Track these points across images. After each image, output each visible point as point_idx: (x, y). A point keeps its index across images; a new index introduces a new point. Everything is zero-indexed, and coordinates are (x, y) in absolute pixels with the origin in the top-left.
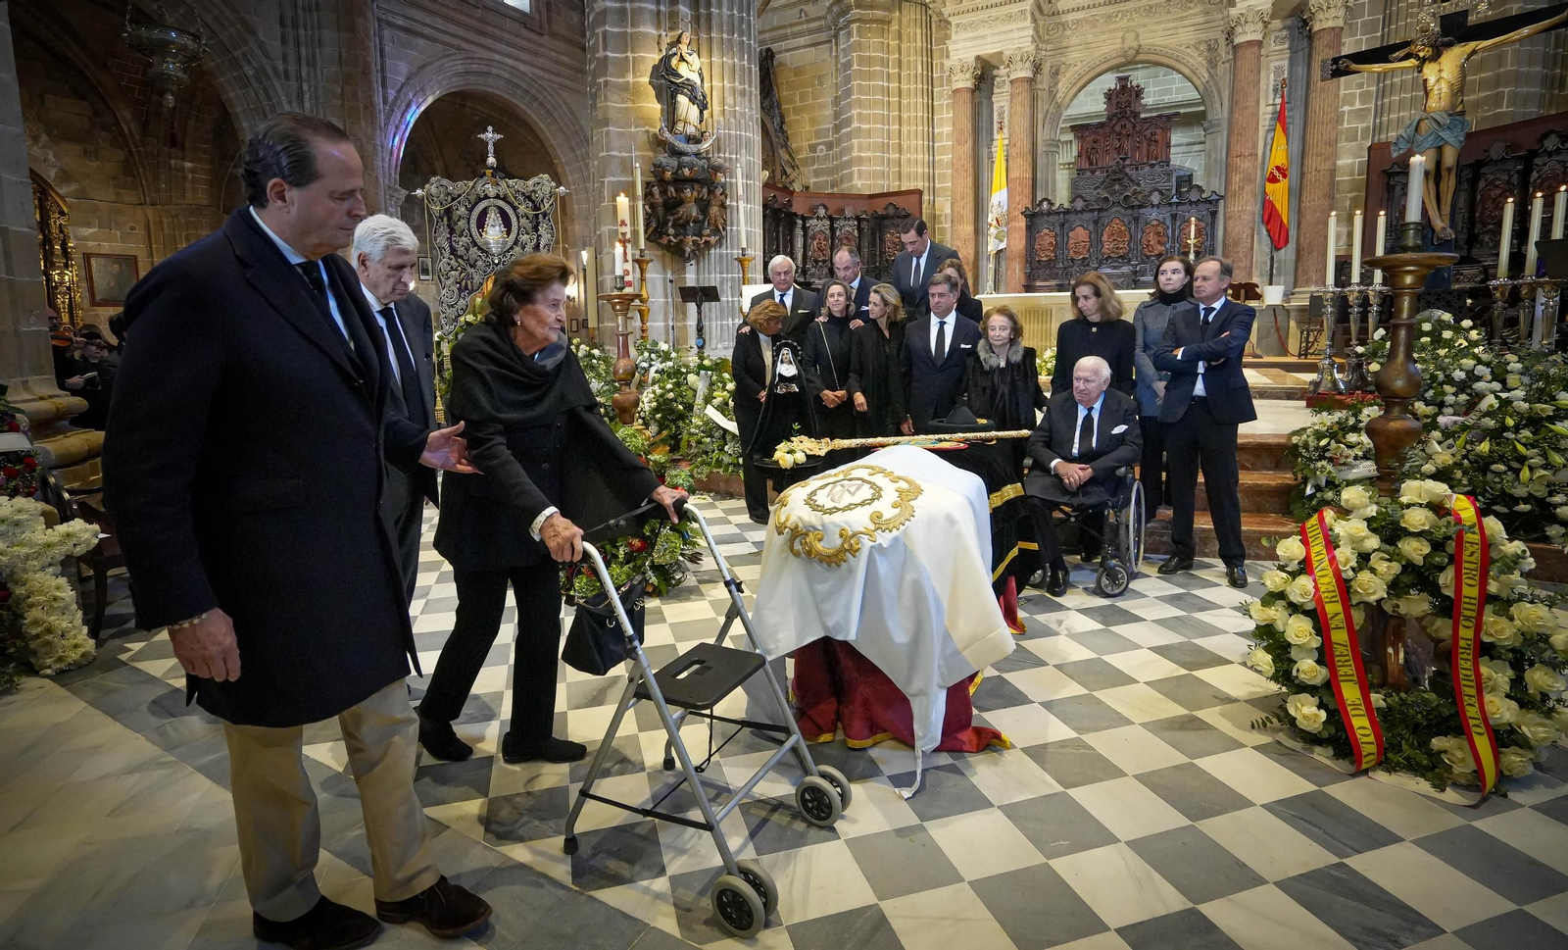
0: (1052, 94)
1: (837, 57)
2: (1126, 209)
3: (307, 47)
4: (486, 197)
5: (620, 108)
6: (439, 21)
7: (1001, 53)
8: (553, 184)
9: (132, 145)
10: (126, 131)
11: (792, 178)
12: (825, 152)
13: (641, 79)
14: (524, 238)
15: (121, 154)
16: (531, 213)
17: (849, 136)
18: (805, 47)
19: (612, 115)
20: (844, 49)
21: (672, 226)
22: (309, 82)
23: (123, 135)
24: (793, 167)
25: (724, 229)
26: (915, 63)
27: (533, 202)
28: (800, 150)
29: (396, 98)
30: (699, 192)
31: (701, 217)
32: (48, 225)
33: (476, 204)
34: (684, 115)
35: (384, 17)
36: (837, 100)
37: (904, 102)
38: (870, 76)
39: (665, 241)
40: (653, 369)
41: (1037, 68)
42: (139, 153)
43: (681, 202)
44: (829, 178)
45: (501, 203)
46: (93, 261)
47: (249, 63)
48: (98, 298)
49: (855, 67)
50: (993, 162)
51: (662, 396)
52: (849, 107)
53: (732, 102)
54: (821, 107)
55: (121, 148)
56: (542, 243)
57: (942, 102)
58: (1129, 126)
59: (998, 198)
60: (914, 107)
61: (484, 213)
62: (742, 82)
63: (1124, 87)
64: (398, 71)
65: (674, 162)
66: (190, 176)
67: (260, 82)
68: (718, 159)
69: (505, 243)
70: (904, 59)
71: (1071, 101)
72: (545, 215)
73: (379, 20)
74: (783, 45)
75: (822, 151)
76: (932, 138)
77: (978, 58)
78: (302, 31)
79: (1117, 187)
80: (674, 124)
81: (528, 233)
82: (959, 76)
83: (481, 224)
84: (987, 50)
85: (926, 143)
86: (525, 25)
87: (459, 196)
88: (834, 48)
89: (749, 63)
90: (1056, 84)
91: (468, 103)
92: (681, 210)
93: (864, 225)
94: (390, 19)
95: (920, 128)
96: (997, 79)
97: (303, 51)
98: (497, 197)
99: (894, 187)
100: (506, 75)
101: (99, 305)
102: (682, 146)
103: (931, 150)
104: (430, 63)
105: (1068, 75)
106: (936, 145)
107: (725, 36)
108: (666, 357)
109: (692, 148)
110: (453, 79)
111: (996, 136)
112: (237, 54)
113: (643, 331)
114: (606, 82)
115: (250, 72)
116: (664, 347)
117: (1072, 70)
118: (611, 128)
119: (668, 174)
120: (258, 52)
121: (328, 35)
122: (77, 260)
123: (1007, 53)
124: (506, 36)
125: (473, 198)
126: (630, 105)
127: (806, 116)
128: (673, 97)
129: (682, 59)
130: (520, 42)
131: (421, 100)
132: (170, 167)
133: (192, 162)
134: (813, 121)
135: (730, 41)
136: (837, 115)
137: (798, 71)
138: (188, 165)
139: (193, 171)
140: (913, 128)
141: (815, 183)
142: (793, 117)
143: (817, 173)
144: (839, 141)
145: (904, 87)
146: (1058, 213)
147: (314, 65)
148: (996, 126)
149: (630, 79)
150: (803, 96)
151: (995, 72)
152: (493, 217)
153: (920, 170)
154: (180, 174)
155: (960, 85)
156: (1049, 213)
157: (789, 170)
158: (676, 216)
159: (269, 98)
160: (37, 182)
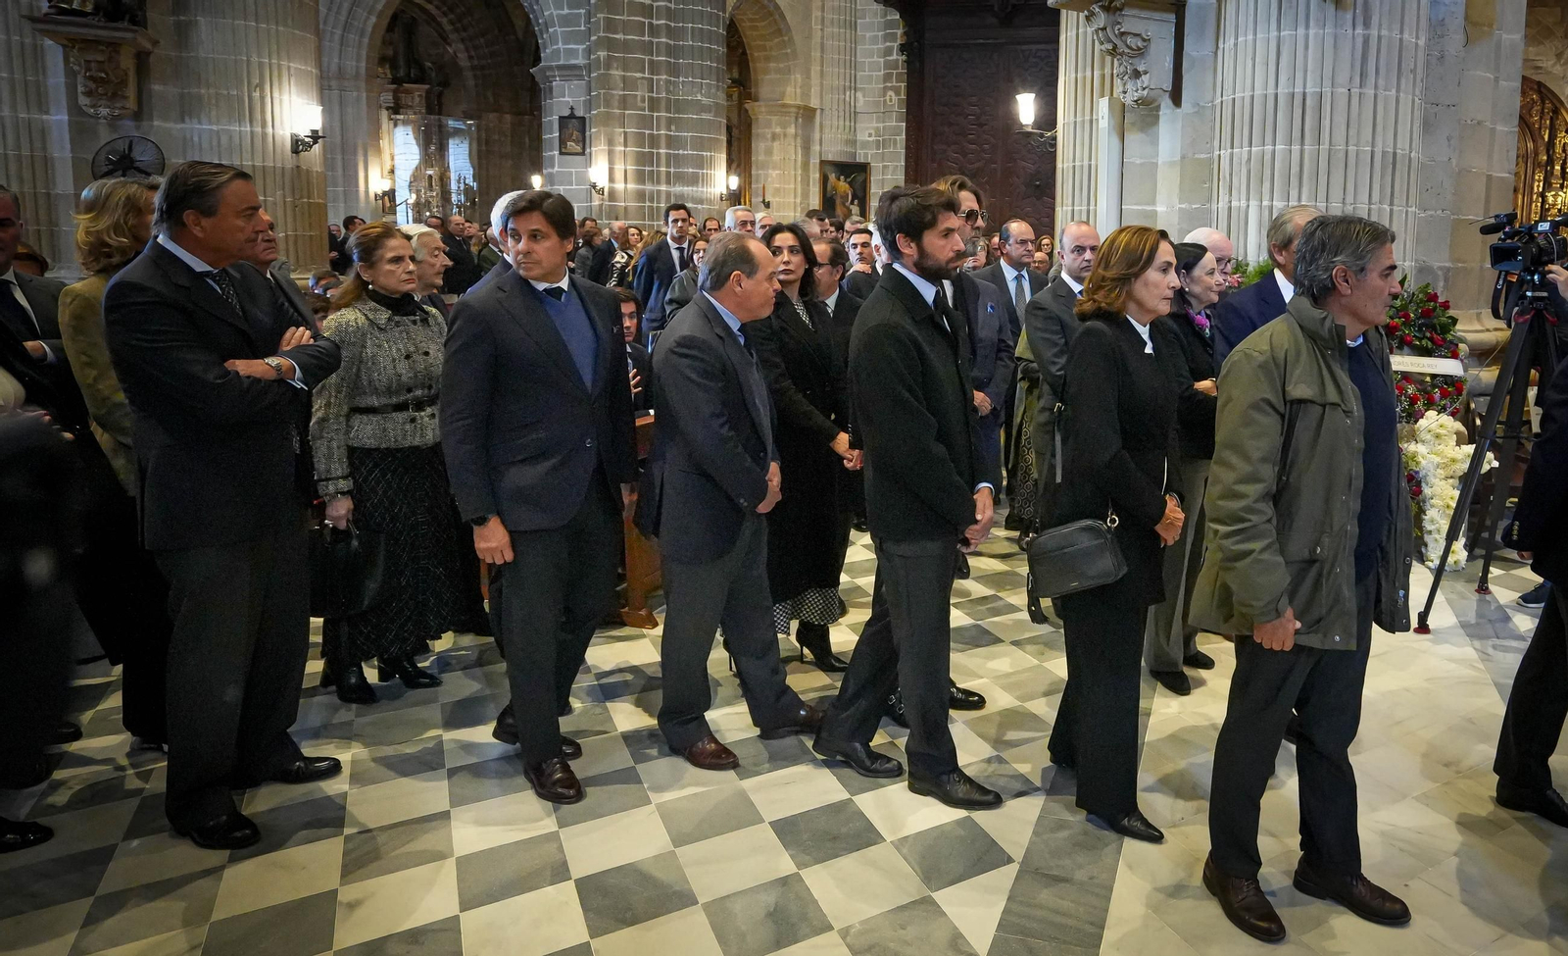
32: (1554, 144)
160: (1551, 102)
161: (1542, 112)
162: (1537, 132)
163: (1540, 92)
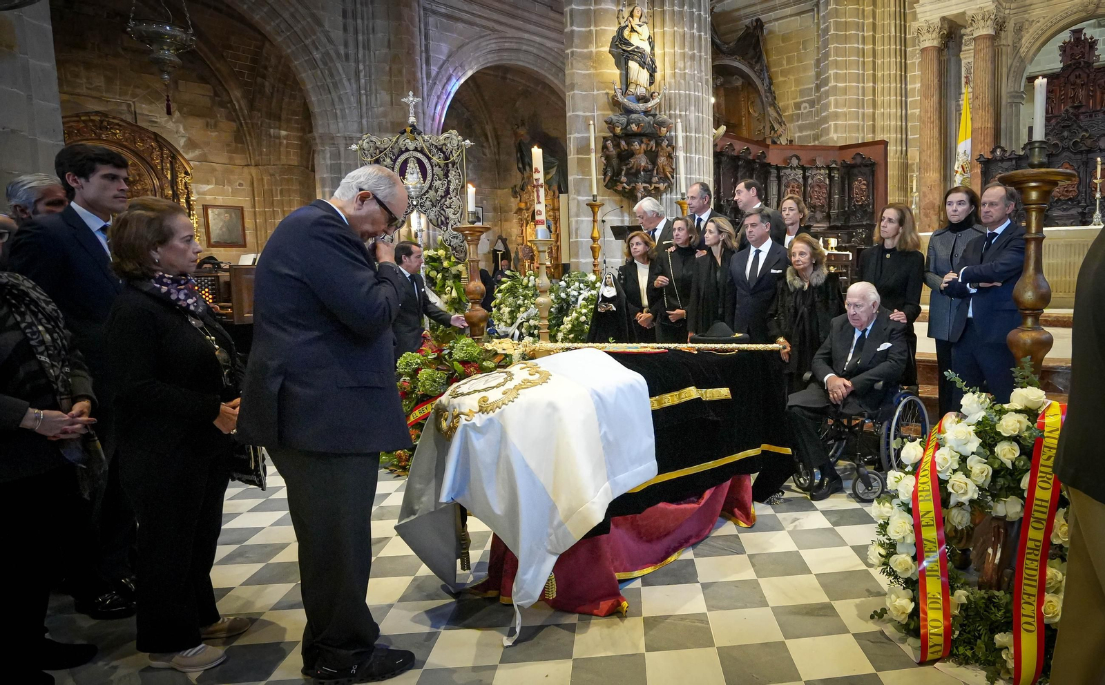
0: (1016, 48)
1: (818, 24)
2: (1075, 154)
3: (363, 34)
4: (407, 150)
5: (584, 74)
6: (476, 7)
7: (964, 13)
8: (460, 138)
9: (241, 119)
10: (237, 107)
11: (779, 132)
12: (808, 110)
13: (602, 49)
14: (437, 183)
15: (234, 125)
16: (442, 163)
17: (827, 94)
18: (791, 16)
19: (577, 80)
20: (824, 16)
21: (626, 175)
22: (364, 62)
23: (235, 110)
24: (780, 124)
25: (673, 177)
26: (889, 26)
27: (444, 153)
28: (786, 108)
29: (438, 73)
30: (648, 145)
31: (650, 167)
32: (177, 182)
33: (399, 156)
34: (635, 78)
35: (429, 6)
36: (818, 62)
37: (879, 61)
38: (846, 39)
39: (620, 188)
40: (581, 298)
41: (1000, 26)
42: (246, 123)
43: (631, 154)
44: (812, 133)
45: (419, 155)
46: (210, 211)
47: (317, 49)
48: (212, 241)
49: (832, 32)
50: (961, 114)
51: (577, 319)
52: (827, 68)
53: (682, 66)
54: (805, 69)
55: (234, 121)
56: (452, 187)
57: (914, 60)
58: (1084, 76)
59: (964, 147)
60: (888, 66)
61: (405, 163)
62: (692, 48)
63: (1078, 40)
64: (441, 50)
65: (624, 120)
66: (285, 142)
67: (325, 64)
68: (663, 116)
69: (422, 188)
70: (879, 23)
71: (1035, 55)
72: (454, 164)
73: (425, 9)
74: (773, 15)
75: (805, 108)
76: (905, 93)
77: (943, 19)
78: (359, 21)
79: (1066, 134)
80: (627, 86)
81: (440, 180)
82: (926, 36)
83: (403, 173)
84: (951, 11)
85: (899, 98)
86: (551, 8)
87: (385, 149)
88: (816, 16)
89: (699, 30)
90: (1020, 40)
91: (509, 76)
92: (632, 161)
93: (836, 175)
94: (434, 7)
95: (893, 85)
96: (965, 38)
97: (360, 37)
98: (416, 150)
99: (869, 137)
100: (535, 51)
101: (213, 246)
102: (634, 106)
103: (904, 105)
104: (468, 43)
105: (1031, 31)
106: (909, 100)
107: (676, 8)
108: (592, 286)
109: (641, 106)
110: (489, 56)
111: (964, 90)
112: (308, 42)
113: (595, 265)
114: (572, 53)
115: (317, 56)
116: (592, 277)
117: (1035, 26)
118: (576, 92)
119: (618, 130)
120: (324, 40)
121: (379, 23)
122: (197, 210)
123: (970, 13)
124: (535, 18)
125: (396, 151)
126: (592, 71)
127: (792, 77)
128: (626, 64)
129: (633, 30)
130: (547, 22)
131: (460, 74)
132: (270, 135)
133: (286, 130)
134: (798, 82)
135: (681, 13)
136: (818, 75)
137: (785, 38)
138: (283, 133)
139: (287, 137)
140: (887, 85)
141: (799, 137)
142: (781, 79)
143: (801, 128)
144: (819, 99)
145: (879, 48)
146: (1010, 160)
147: (369, 50)
148: (963, 80)
149: (593, 49)
150: (789, 61)
151: (963, 31)
152: (412, 165)
153: (893, 123)
154: (277, 141)
155: (927, 44)
156: (1002, 160)
157: (776, 126)
158: (628, 167)
159: (332, 75)
160: (168, 149)
161: (162, 157)
162: (160, 172)
163: (157, 141)
